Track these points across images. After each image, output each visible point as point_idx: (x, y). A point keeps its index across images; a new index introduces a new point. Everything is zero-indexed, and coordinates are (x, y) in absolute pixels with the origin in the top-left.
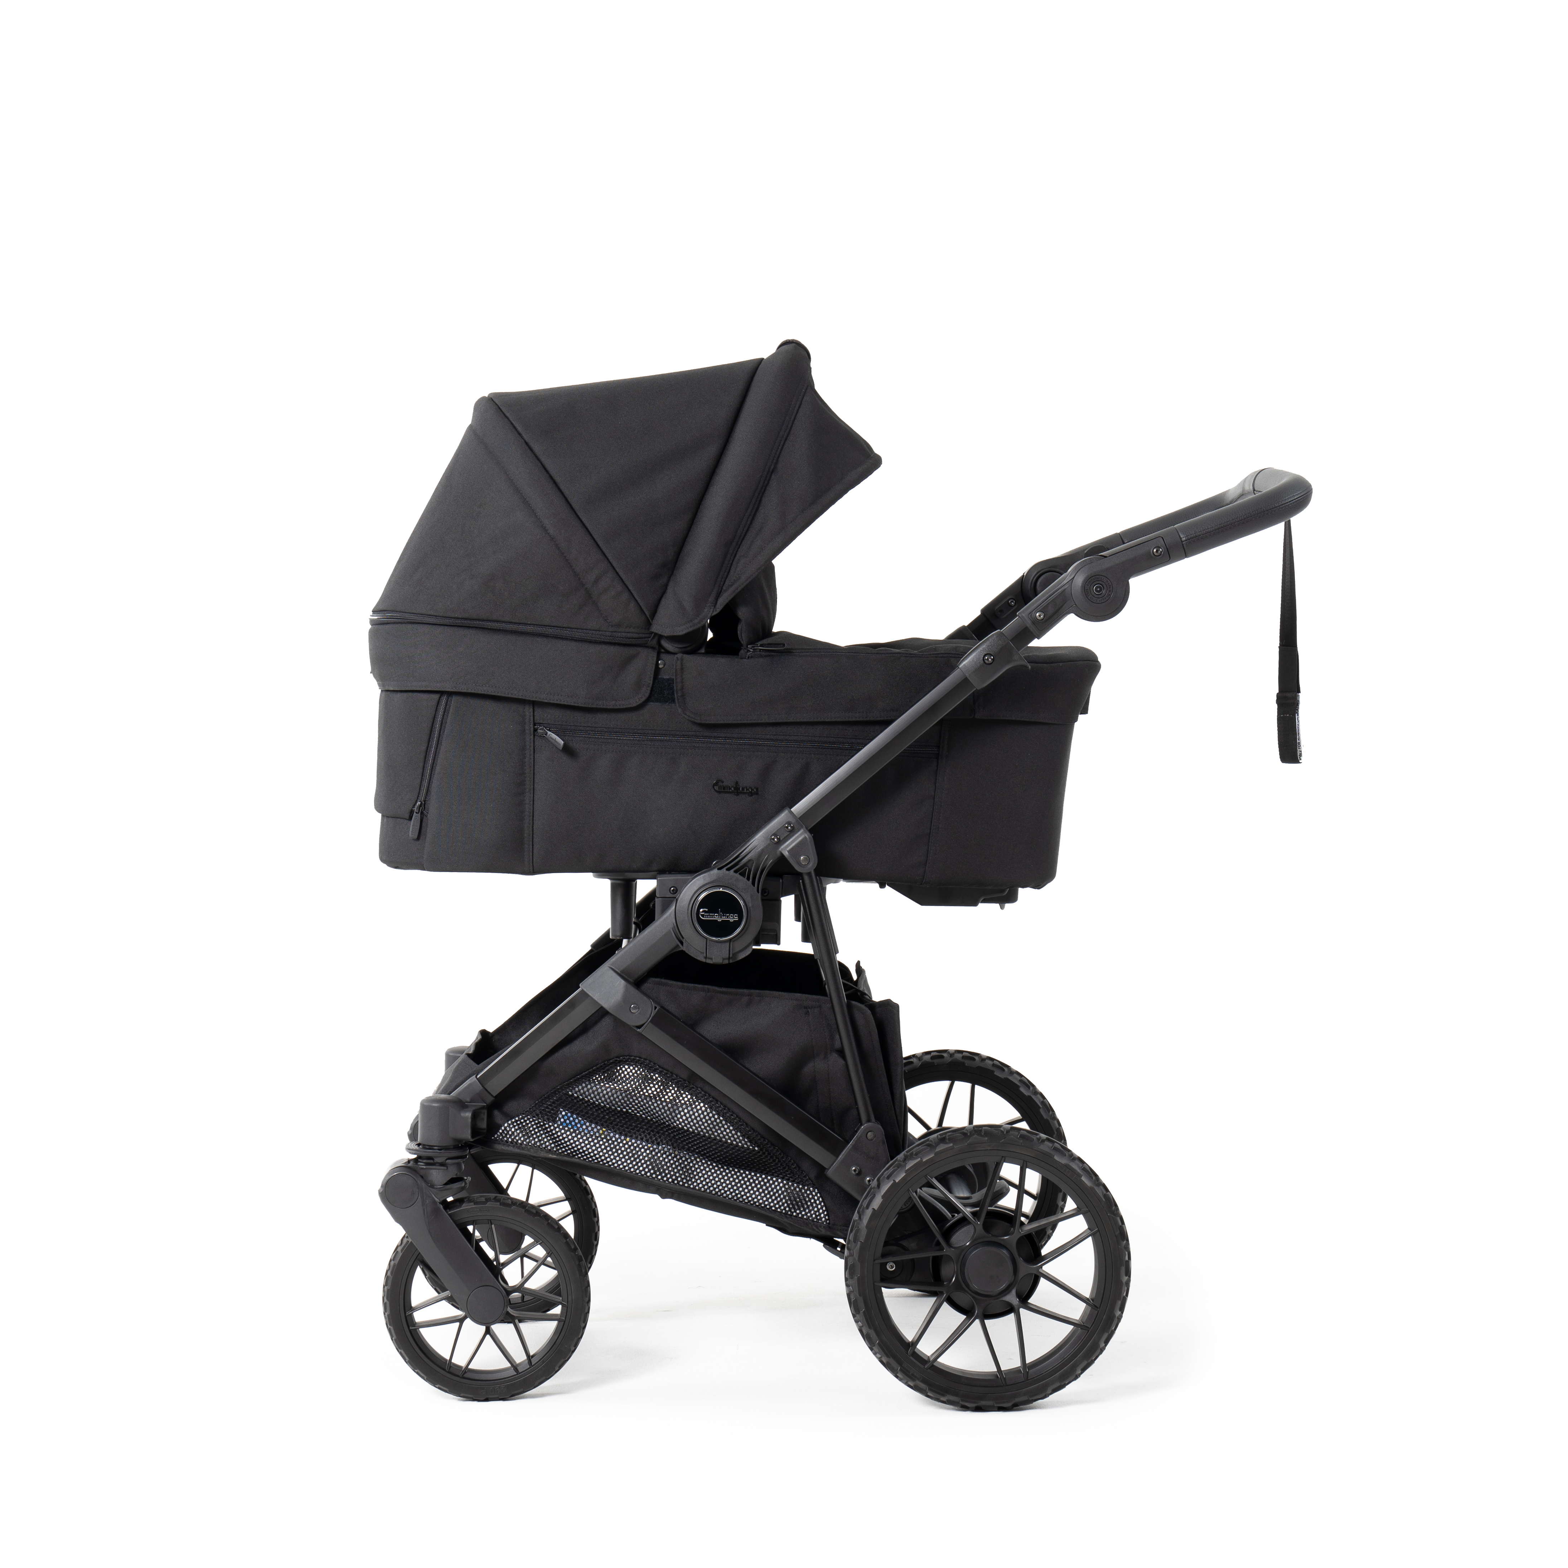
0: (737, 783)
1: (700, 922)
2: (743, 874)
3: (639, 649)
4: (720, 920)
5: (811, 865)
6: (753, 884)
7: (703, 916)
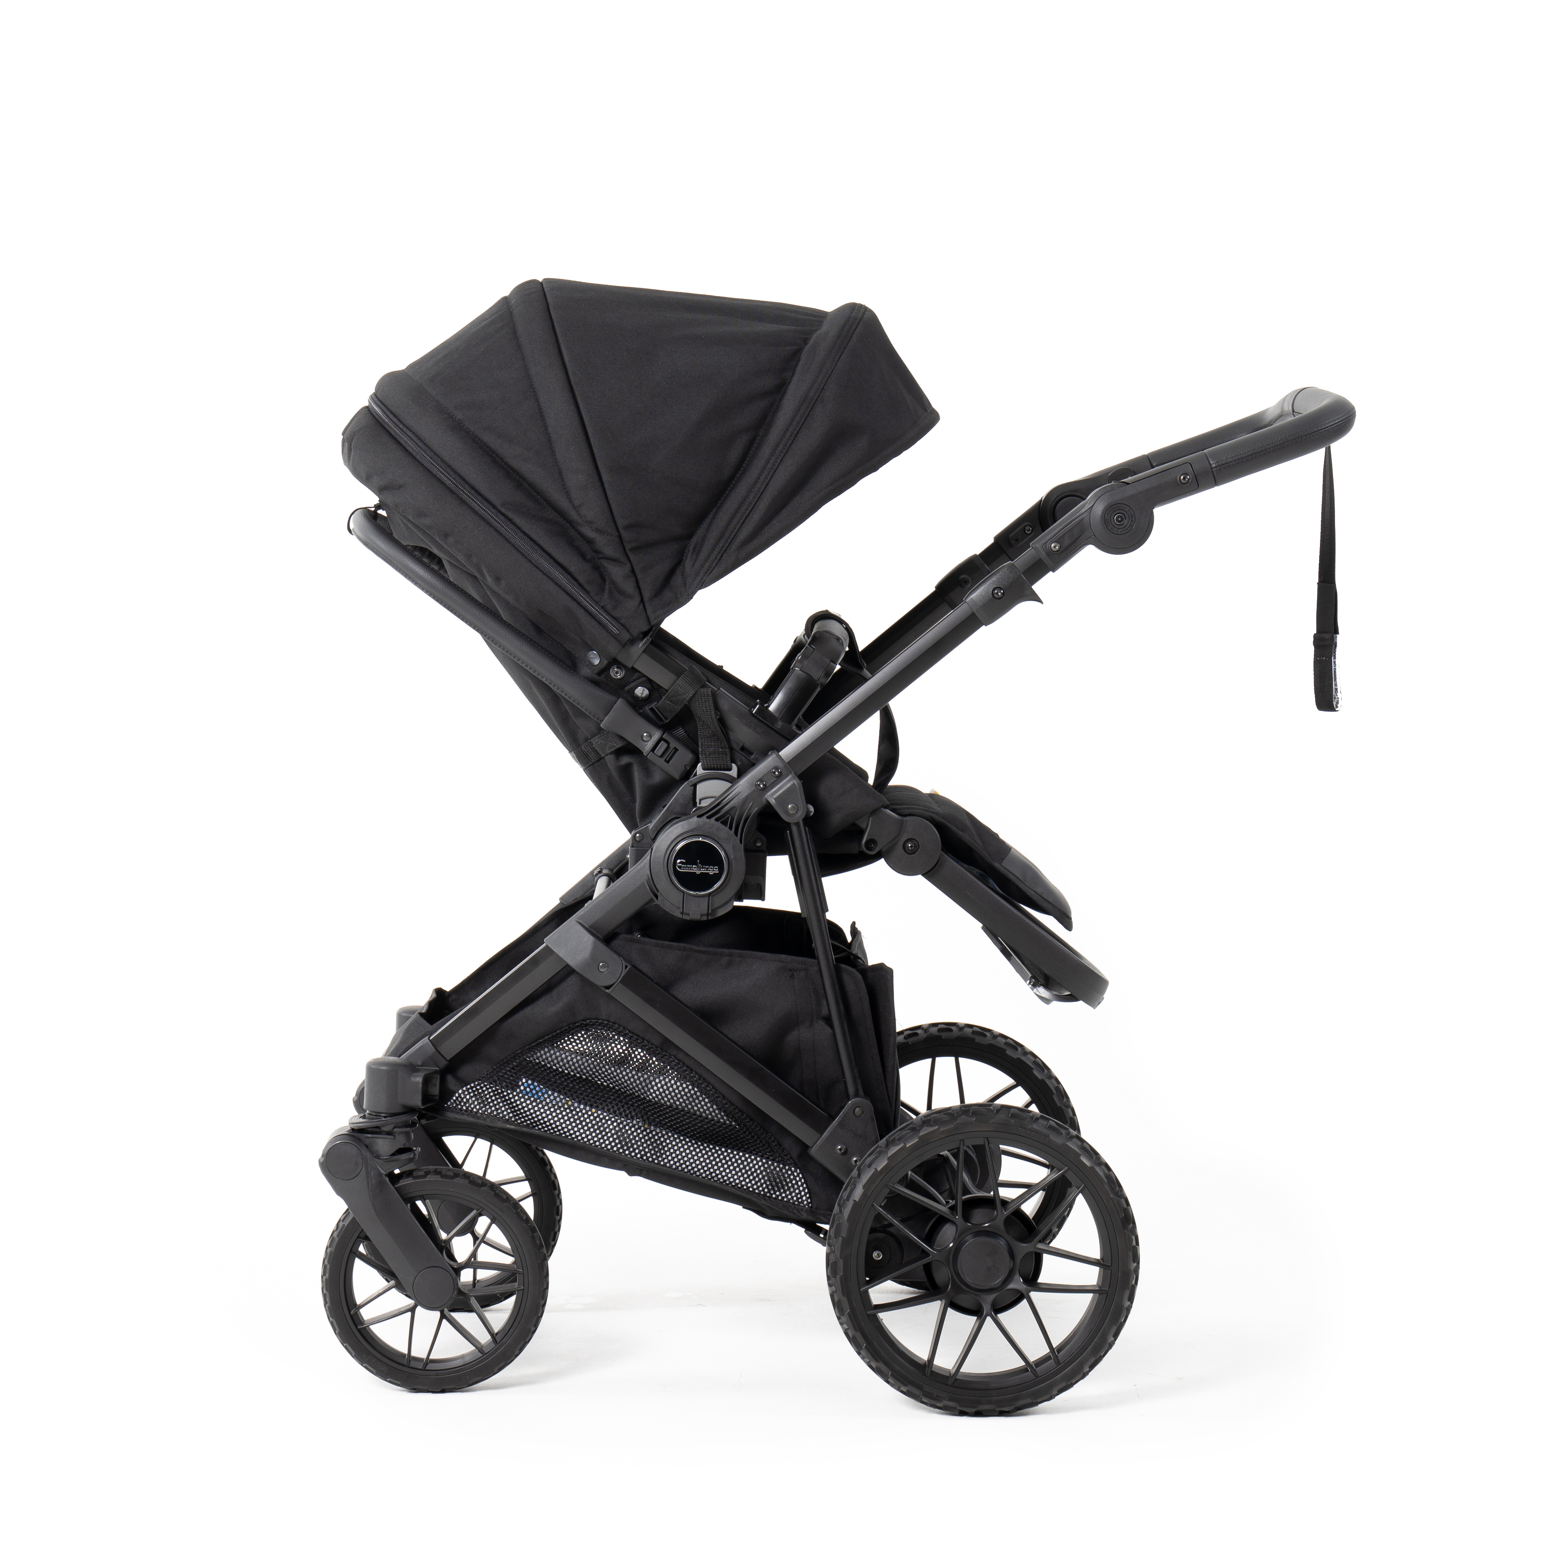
1: (677, 873)
2: (724, 823)
4: (698, 872)
5: (796, 816)
6: (736, 834)
7: (680, 867)
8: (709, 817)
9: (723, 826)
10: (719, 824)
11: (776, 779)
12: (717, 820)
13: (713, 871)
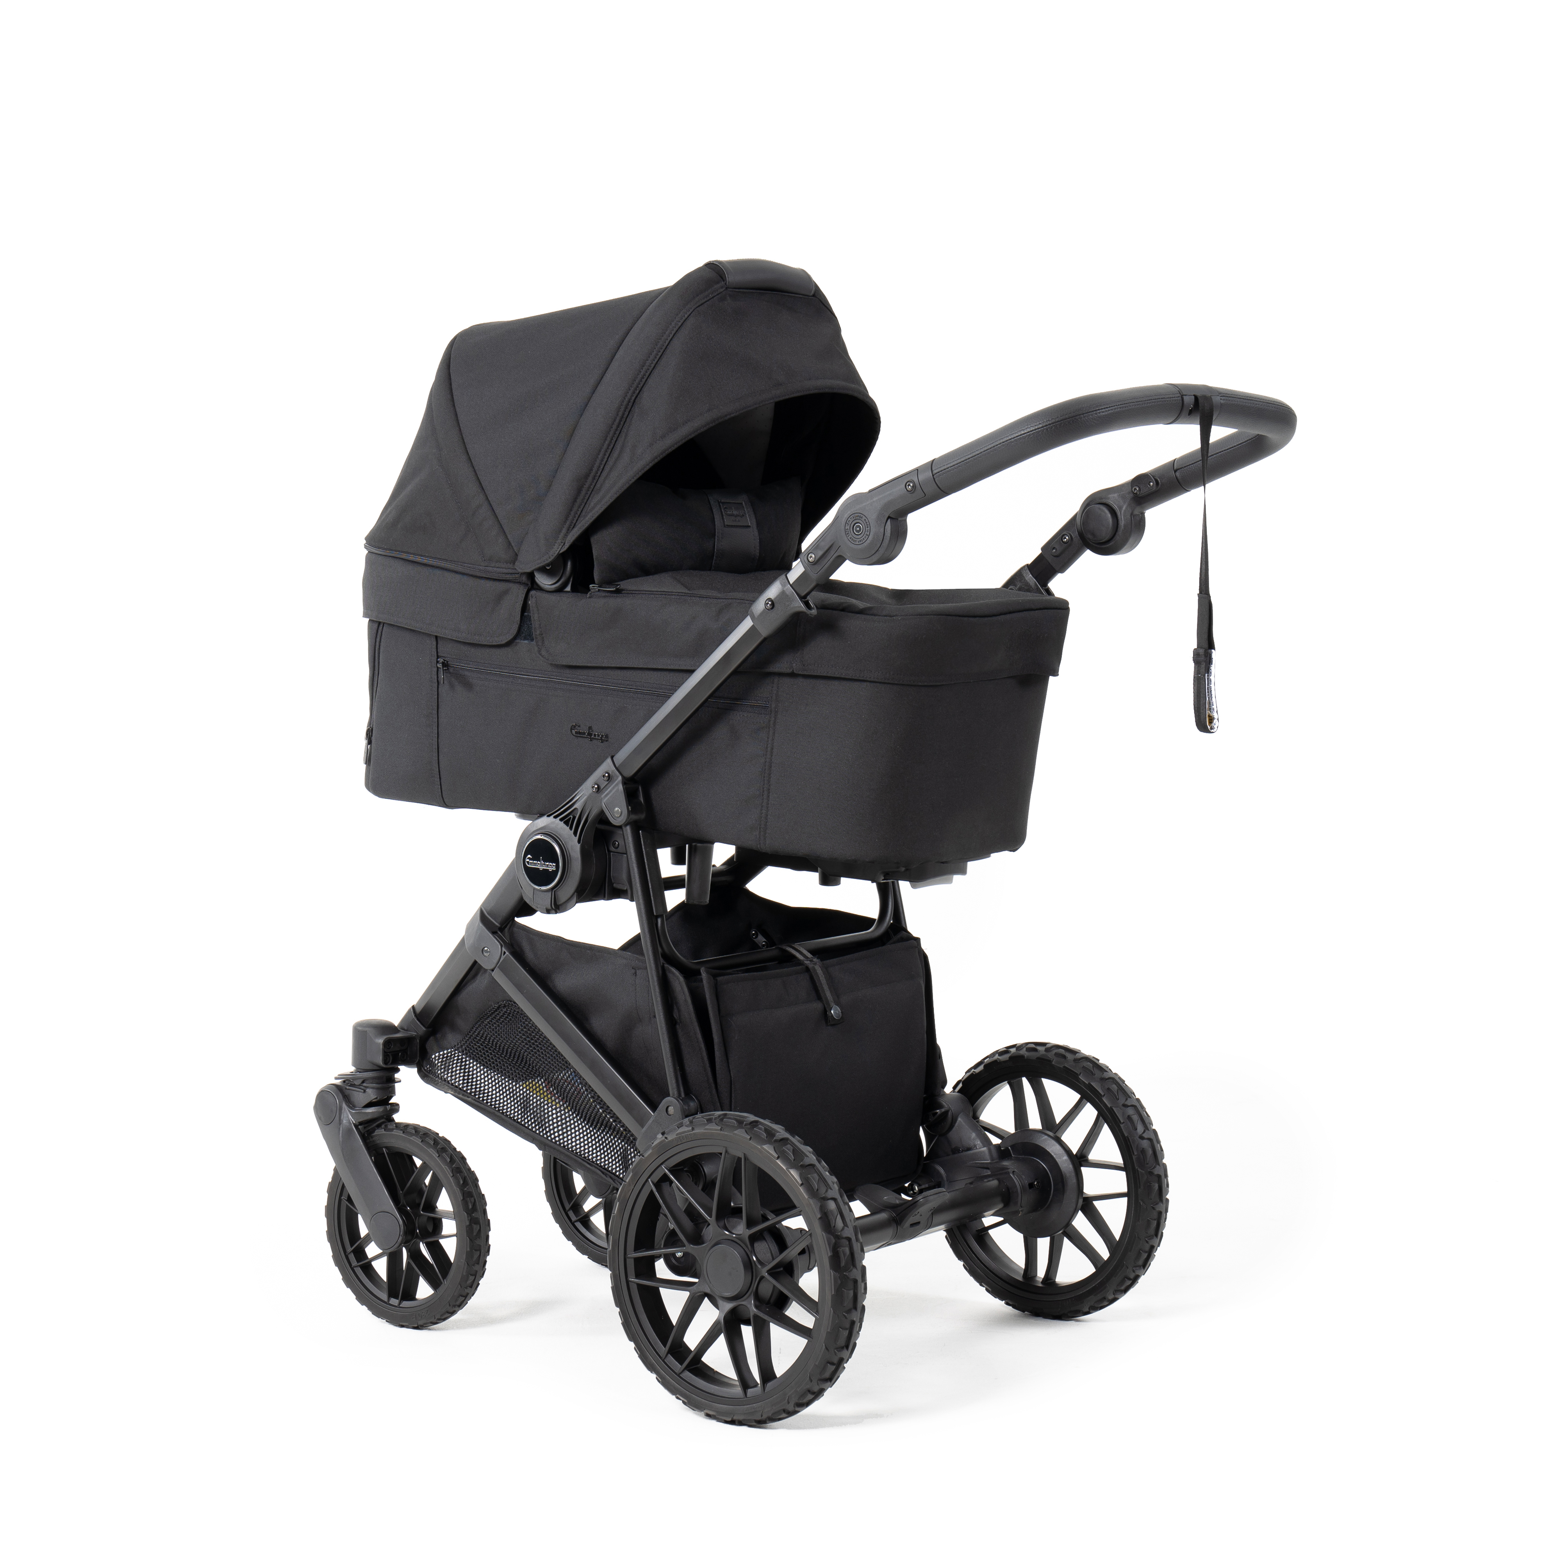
0: (590, 728)
1: (526, 868)
2: (566, 823)
3: (511, 585)
4: (541, 868)
5: (620, 819)
6: (575, 834)
7: (528, 862)
8: (555, 817)
9: (565, 826)
10: (562, 824)
11: (607, 782)
12: (561, 820)
13: (551, 867)
